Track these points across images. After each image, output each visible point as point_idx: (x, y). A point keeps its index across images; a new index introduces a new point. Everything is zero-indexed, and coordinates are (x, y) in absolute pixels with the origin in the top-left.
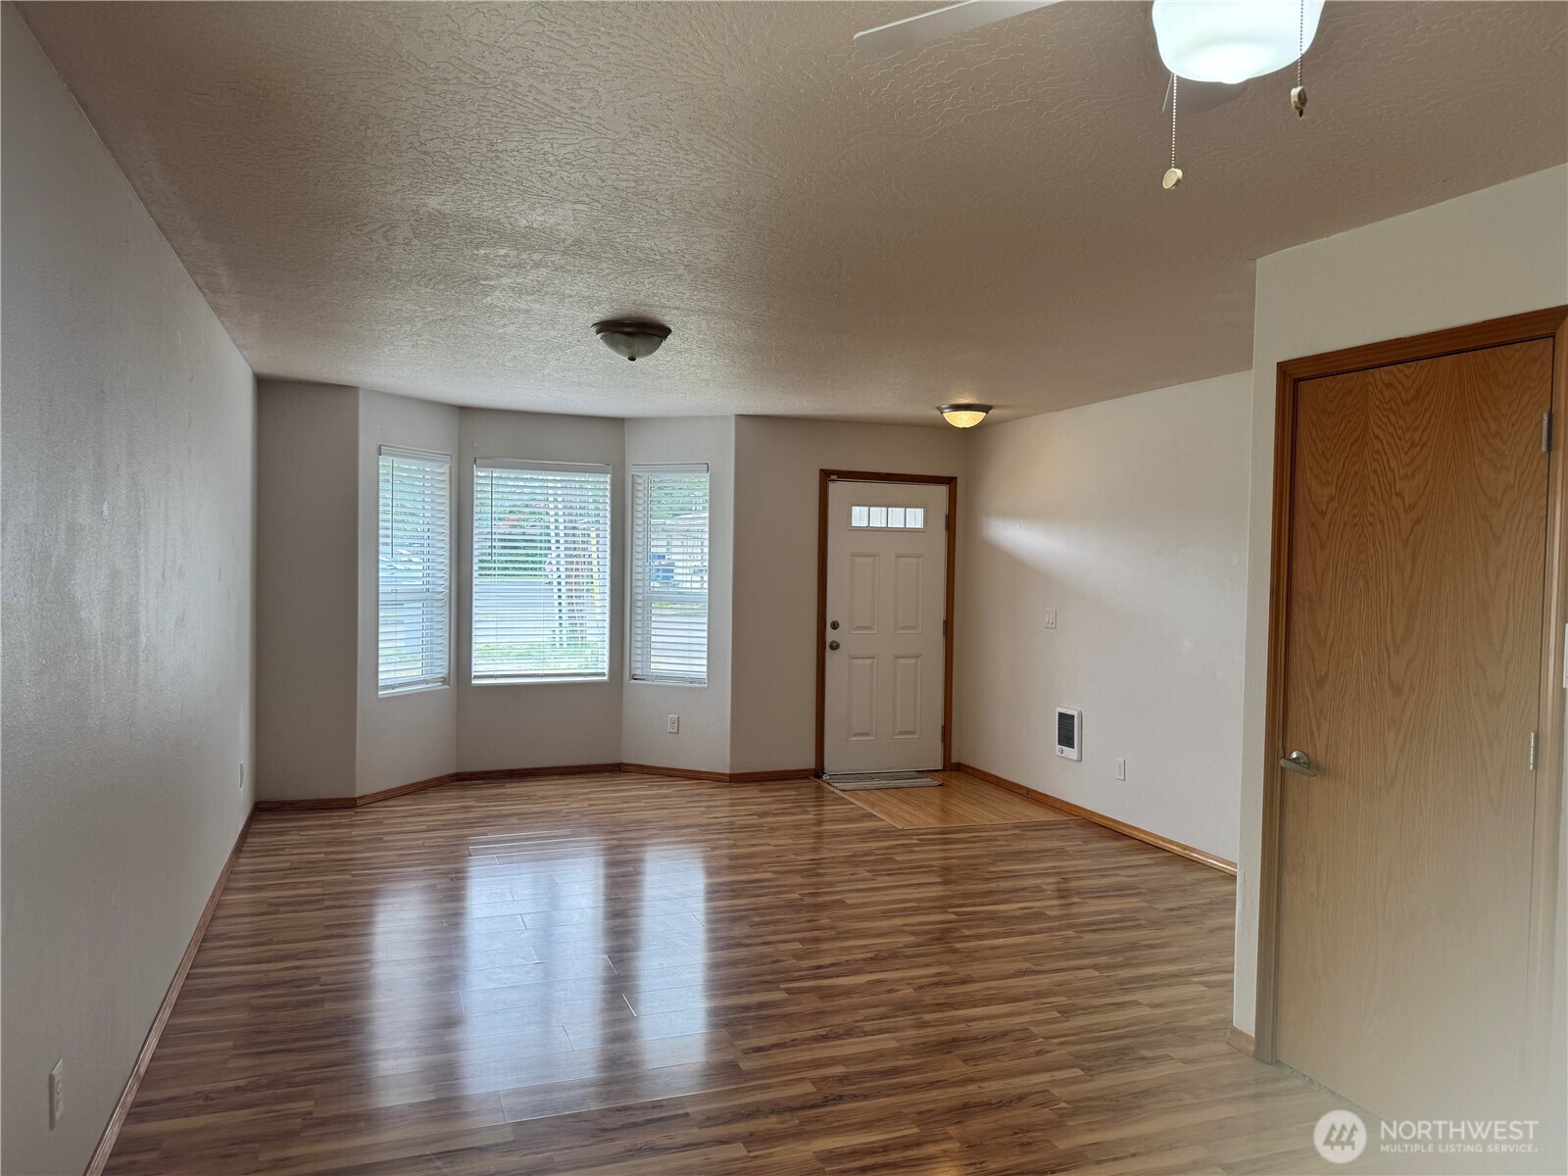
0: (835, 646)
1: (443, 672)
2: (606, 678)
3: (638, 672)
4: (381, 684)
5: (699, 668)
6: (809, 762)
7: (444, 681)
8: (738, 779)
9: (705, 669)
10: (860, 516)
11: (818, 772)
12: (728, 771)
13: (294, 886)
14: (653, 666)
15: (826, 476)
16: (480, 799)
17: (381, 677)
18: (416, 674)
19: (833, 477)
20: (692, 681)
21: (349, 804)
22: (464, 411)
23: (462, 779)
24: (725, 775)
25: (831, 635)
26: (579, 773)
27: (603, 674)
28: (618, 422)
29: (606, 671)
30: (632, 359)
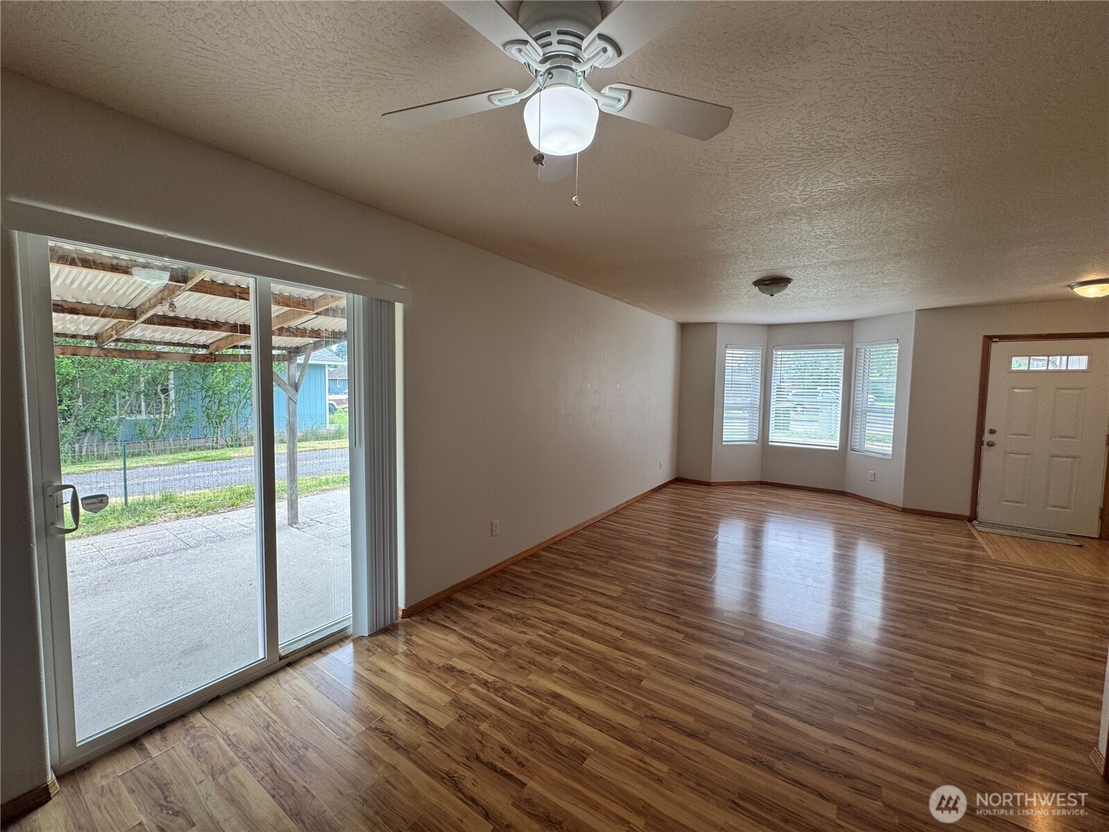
0: (991, 445)
1: (756, 438)
2: (838, 449)
3: (856, 447)
4: (724, 439)
5: (887, 448)
6: (967, 512)
7: (757, 441)
8: (905, 511)
9: (891, 449)
10: (1018, 363)
11: (973, 517)
12: (901, 506)
13: (658, 505)
14: (866, 445)
15: (989, 339)
16: (761, 493)
17: (724, 436)
18: (746, 437)
19: (994, 340)
20: (884, 455)
21: (708, 484)
22: (770, 326)
23: (762, 484)
24: (899, 507)
25: (987, 437)
26: (818, 492)
27: (836, 447)
28: (851, 322)
29: (838, 445)
30: (772, 295)
